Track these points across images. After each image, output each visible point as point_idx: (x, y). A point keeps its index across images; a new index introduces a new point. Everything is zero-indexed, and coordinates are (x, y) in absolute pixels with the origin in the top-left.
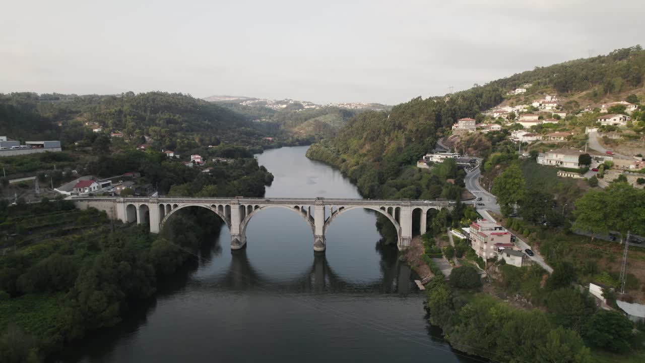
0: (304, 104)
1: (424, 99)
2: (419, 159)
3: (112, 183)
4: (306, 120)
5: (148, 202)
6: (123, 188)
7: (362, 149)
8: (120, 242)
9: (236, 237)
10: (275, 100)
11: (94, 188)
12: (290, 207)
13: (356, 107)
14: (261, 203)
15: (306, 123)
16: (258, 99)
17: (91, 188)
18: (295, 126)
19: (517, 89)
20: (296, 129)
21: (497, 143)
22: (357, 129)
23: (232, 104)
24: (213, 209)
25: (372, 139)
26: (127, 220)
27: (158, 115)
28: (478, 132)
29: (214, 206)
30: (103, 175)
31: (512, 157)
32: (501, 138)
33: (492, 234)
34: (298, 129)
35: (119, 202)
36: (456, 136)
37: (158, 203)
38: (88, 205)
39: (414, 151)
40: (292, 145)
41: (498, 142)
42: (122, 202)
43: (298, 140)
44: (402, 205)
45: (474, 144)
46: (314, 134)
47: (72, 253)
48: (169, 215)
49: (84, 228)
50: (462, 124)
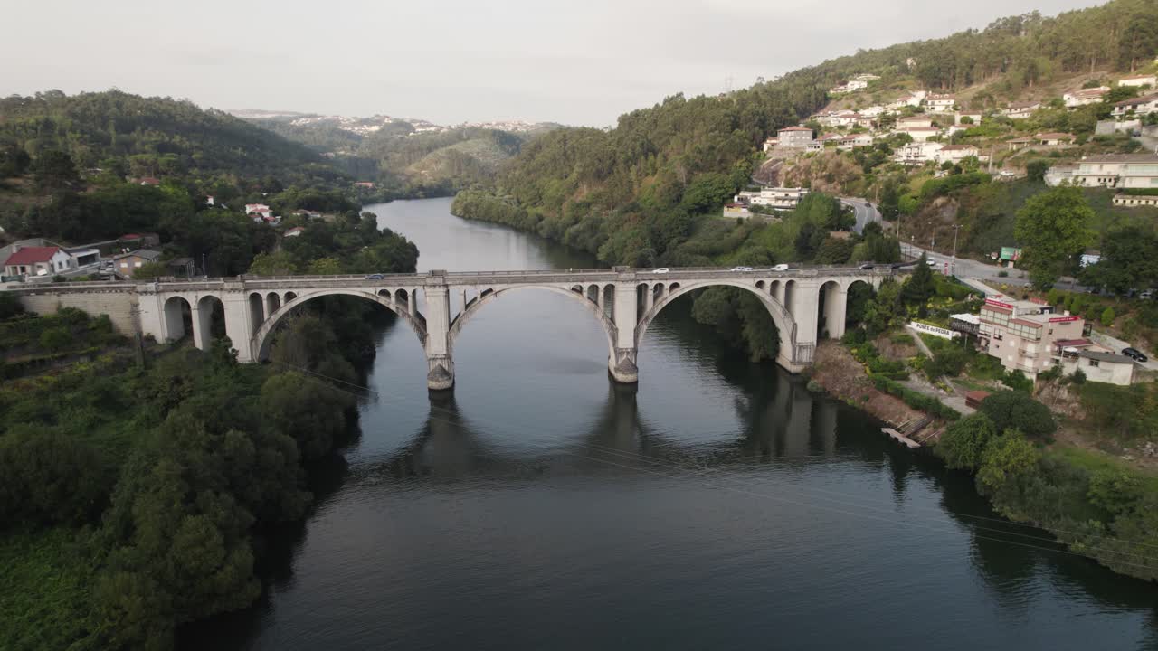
0: (415, 125)
1: (688, 97)
2: (726, 201)
3: (102, 256)
4: (429, 150)
5: (221, 290)
6: (138, 264)
7: (572, 194)
8: (186, 383)
9: (439, 362)
10: (355, 118)
11: (60, 264)
12: (564, 289)
13: (516, 128)
14: (497, 283)
15: (430, 155)
16: (323, 116)
17: (52, 266)
18: (410, 163)
19: (851, 83)
20: (412, 168)
21: (873, 169)
22: (554, 160)
23: (273, 123)
24: (383, 300)
25: (599, 176)
26: (166, 335)
27: (134, 135)
28: (833, 149)
29: (385, 293)
30: (73, 238)
31: (978, 179)
32: (879, 161)
33: (1052, 321)
34: (417, 168)
35: (146, 292)
36: (777, 161)
37: (246, 290)
38: (60, 304)
39: (715, 186)
40: (411, 196)
41: (875, 165)
42: (151, 293)
43: (421, 188)
44: (799, 277)
45: (824, 173)
46: (450, 176)
47: (48, 418)
48: (275, 318)
49: (62, 358)
50: (788, 138)
